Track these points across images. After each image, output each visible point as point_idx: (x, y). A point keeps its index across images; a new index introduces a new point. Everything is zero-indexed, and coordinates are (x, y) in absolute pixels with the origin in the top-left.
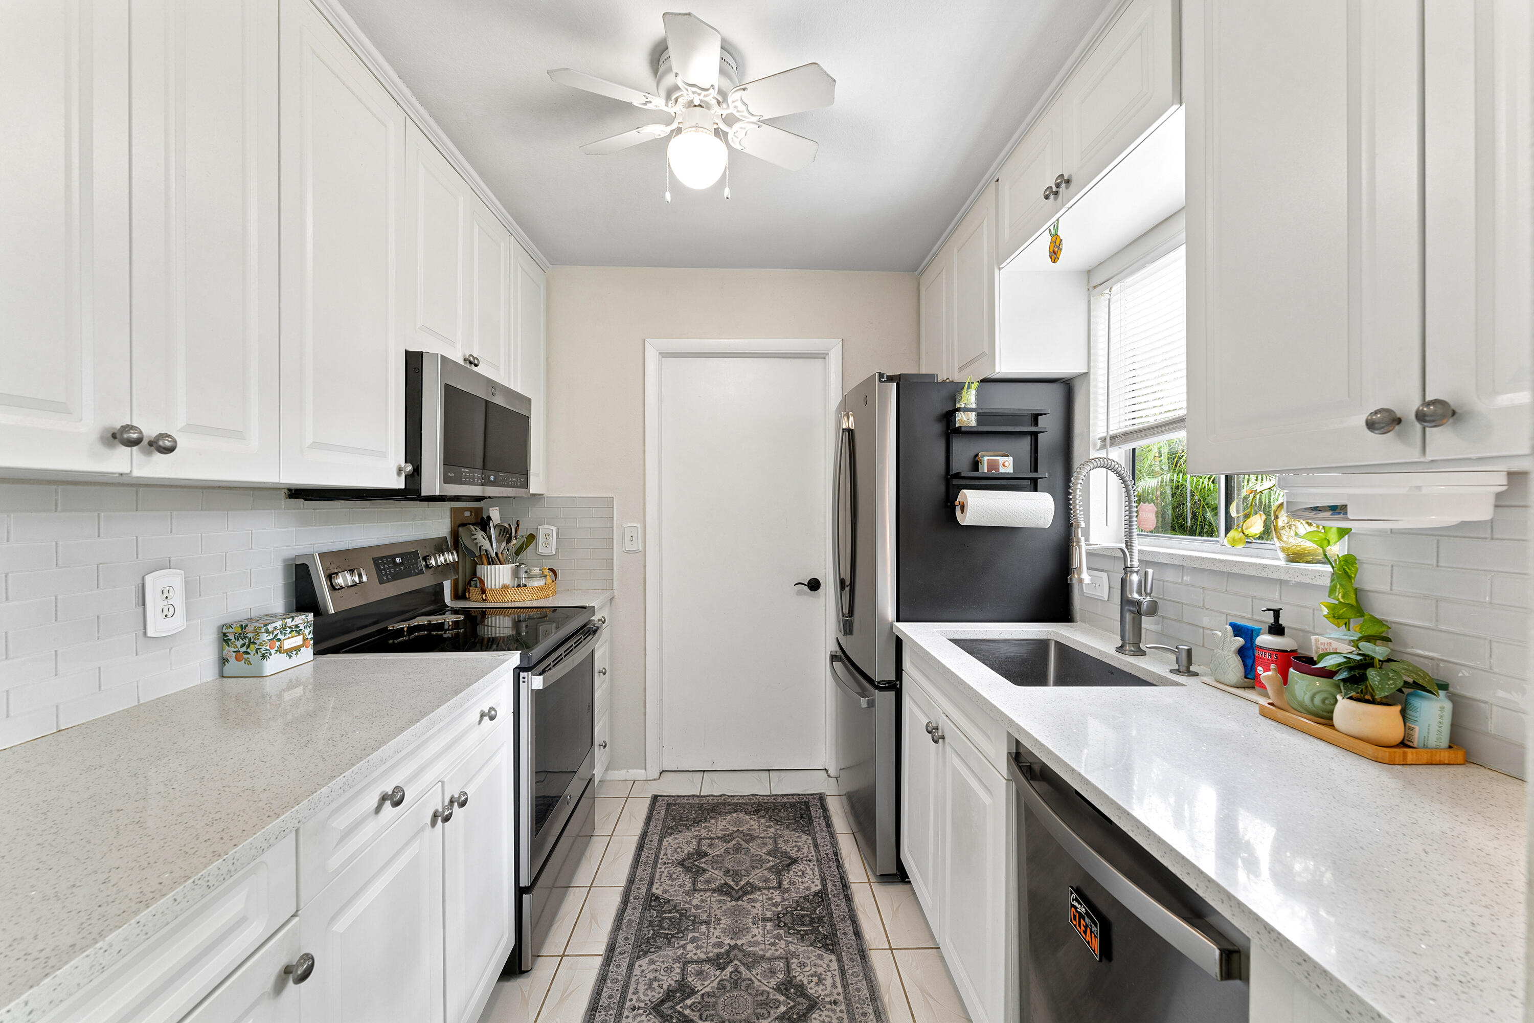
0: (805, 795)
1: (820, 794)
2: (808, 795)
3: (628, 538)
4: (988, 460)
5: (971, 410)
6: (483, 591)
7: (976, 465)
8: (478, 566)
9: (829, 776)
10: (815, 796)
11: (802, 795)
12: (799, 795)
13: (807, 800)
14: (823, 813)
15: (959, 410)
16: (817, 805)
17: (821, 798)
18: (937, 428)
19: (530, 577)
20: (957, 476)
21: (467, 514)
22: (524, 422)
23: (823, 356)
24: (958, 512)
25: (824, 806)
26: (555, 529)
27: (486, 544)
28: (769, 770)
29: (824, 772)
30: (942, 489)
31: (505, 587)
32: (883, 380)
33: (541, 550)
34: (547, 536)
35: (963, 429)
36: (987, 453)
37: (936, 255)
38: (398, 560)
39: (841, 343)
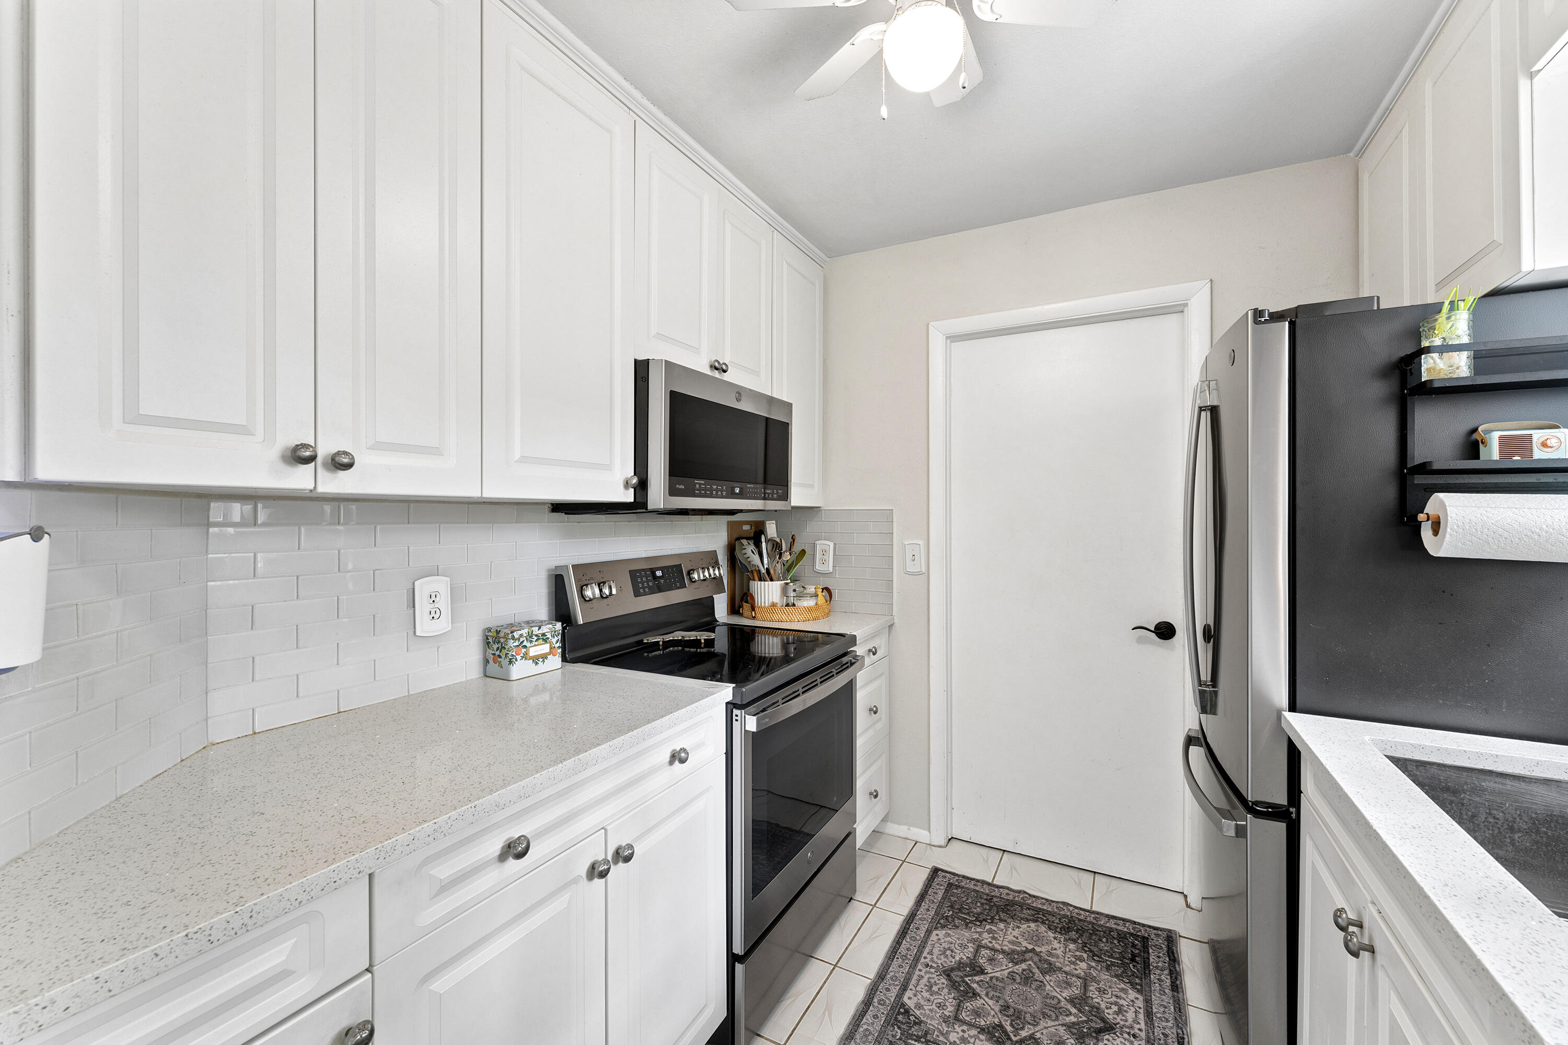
0: (1144, 925)
1: (1170, 931)
2: (1150, 927)
3: (909, 557)
4: (1500, 437)
5: (1459, 348)
6: (753, 609)
7: (1472, 447)
8: (751, 582)
9: (1188, 906)
10: (1160, 932)
11: (1139, 924)
12: (1135, 923)
13: (1146, 935)
14: (1169, 964)
15: (1427, 350)
16: (1161, 948)
17: (1171, 939)
18: (1379, 389)
19: (800, 596)
20: (1424, 468)
21: (746, 528)
22: (784, 429)
23: (1180, 309)
24: (1426, 534)
25: (1173, 953)
26: (832, 545)
27: (756, 559)
28: (1095, 872)
29: (1180, 898)
30: (1390, 493)
31: (774, 605)
32: (1263, 319)
33: (819, 567)
34: (824, 552)
35: (1436, 385)
36: (1500, 425)
37: (1388, 110)
38: (659, 573)
39: (1209, 285)
